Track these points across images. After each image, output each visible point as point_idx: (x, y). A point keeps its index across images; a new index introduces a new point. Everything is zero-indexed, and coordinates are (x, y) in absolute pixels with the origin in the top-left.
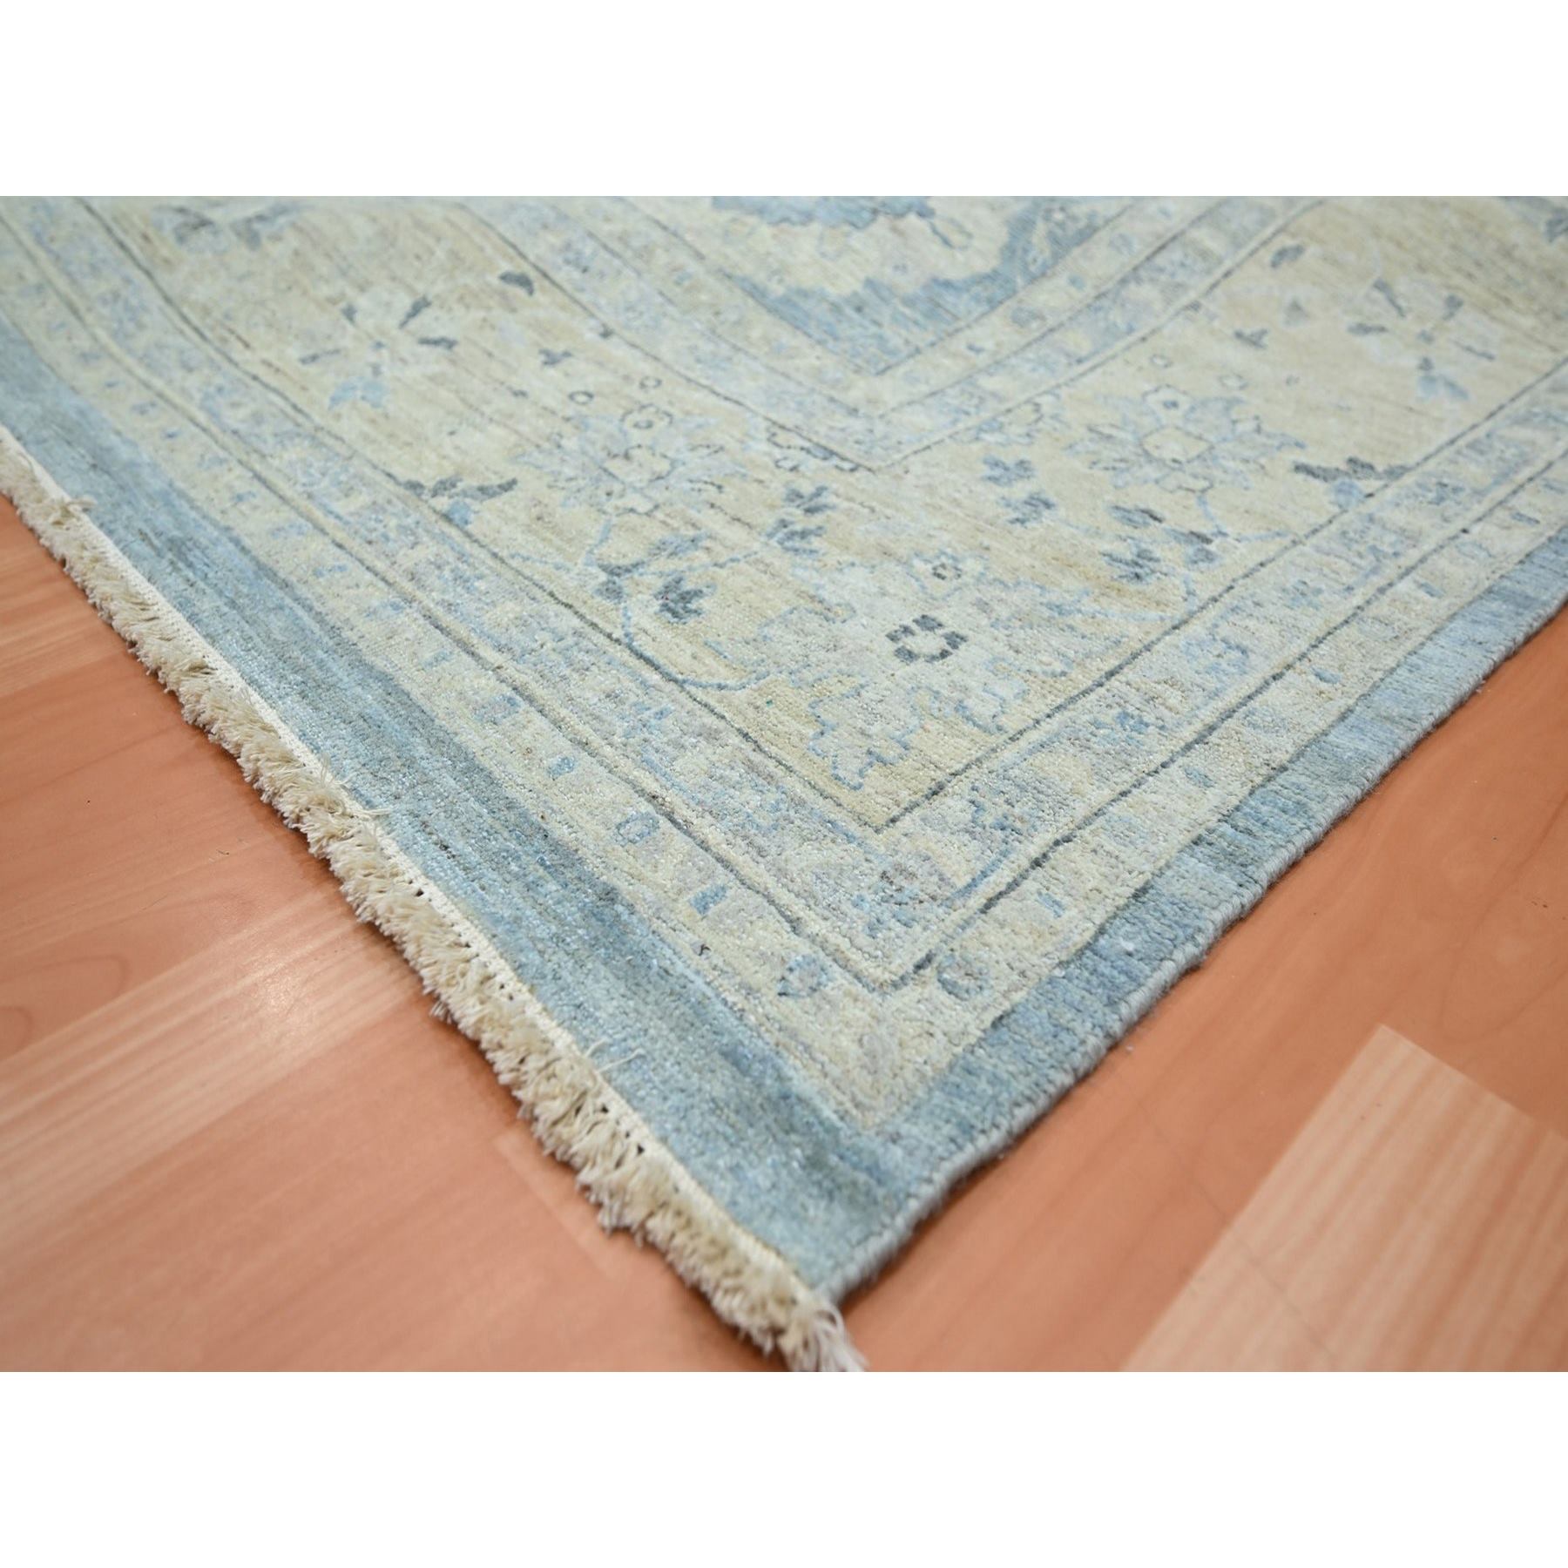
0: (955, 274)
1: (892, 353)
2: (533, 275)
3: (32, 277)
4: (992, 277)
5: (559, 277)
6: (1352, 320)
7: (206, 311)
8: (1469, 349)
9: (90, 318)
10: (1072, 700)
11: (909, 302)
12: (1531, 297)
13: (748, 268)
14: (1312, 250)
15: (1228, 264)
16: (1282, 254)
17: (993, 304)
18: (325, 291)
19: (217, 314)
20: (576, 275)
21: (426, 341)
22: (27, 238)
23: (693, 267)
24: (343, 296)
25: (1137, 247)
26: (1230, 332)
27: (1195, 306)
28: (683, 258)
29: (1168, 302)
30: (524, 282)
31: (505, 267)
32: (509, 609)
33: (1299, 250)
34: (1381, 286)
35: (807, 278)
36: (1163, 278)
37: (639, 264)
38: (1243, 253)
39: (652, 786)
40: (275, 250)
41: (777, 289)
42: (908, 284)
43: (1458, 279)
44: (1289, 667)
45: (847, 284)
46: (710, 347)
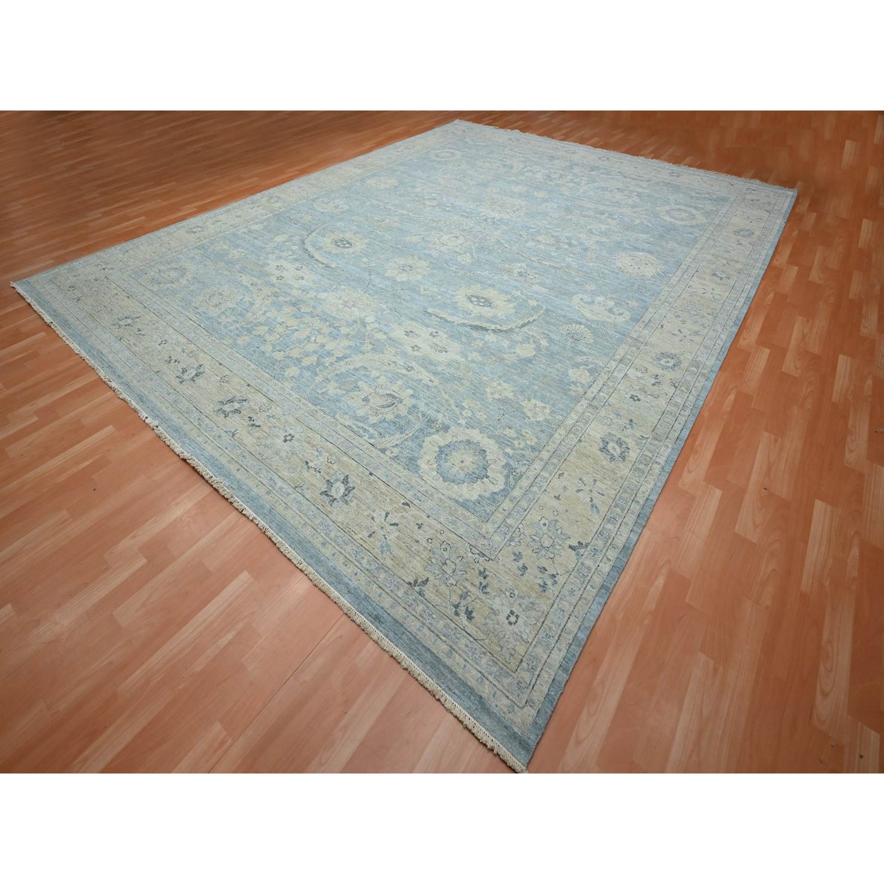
0: (496, 490)
1: (488, 515)
2: (409, 503)
3: (303, 522)
4: (504, 490)
5: (415, 503)
6: (576, 489)
7: (342, 523)
8: (599, 493)
9: (319, 530)
10: (538, 632)
11: (489, 499)
12: (609, 477)
13: (454, 496)
14: (566, 473)
15: (550, 479)
16: (560, 475)
17: (506, 496)
18: (366, 513)
19: (345, 524)
20: (418, 502)
21: (391, 525)
22: (297, 511)
23: (443, 497)
24: (370, 514)
25: (531, 478)
26: (553, 496)
27: (545, 490)
28: (440, 496)
29: (540, 490)
30: (407, 504)
31: (403, 501)
32: (442, 623)
33: (563, 473)
34: (581, 479)
35: (467, 496)
36: (538, 484)
37: (431, 498)
38: (552, 476)
39: (480, 670)
40: (352, 504)
41: (461, 500)
42: (487, 495)
43: (595, 475)
44: (571, 615)
45: (475, 497)
46: (451, 518)
